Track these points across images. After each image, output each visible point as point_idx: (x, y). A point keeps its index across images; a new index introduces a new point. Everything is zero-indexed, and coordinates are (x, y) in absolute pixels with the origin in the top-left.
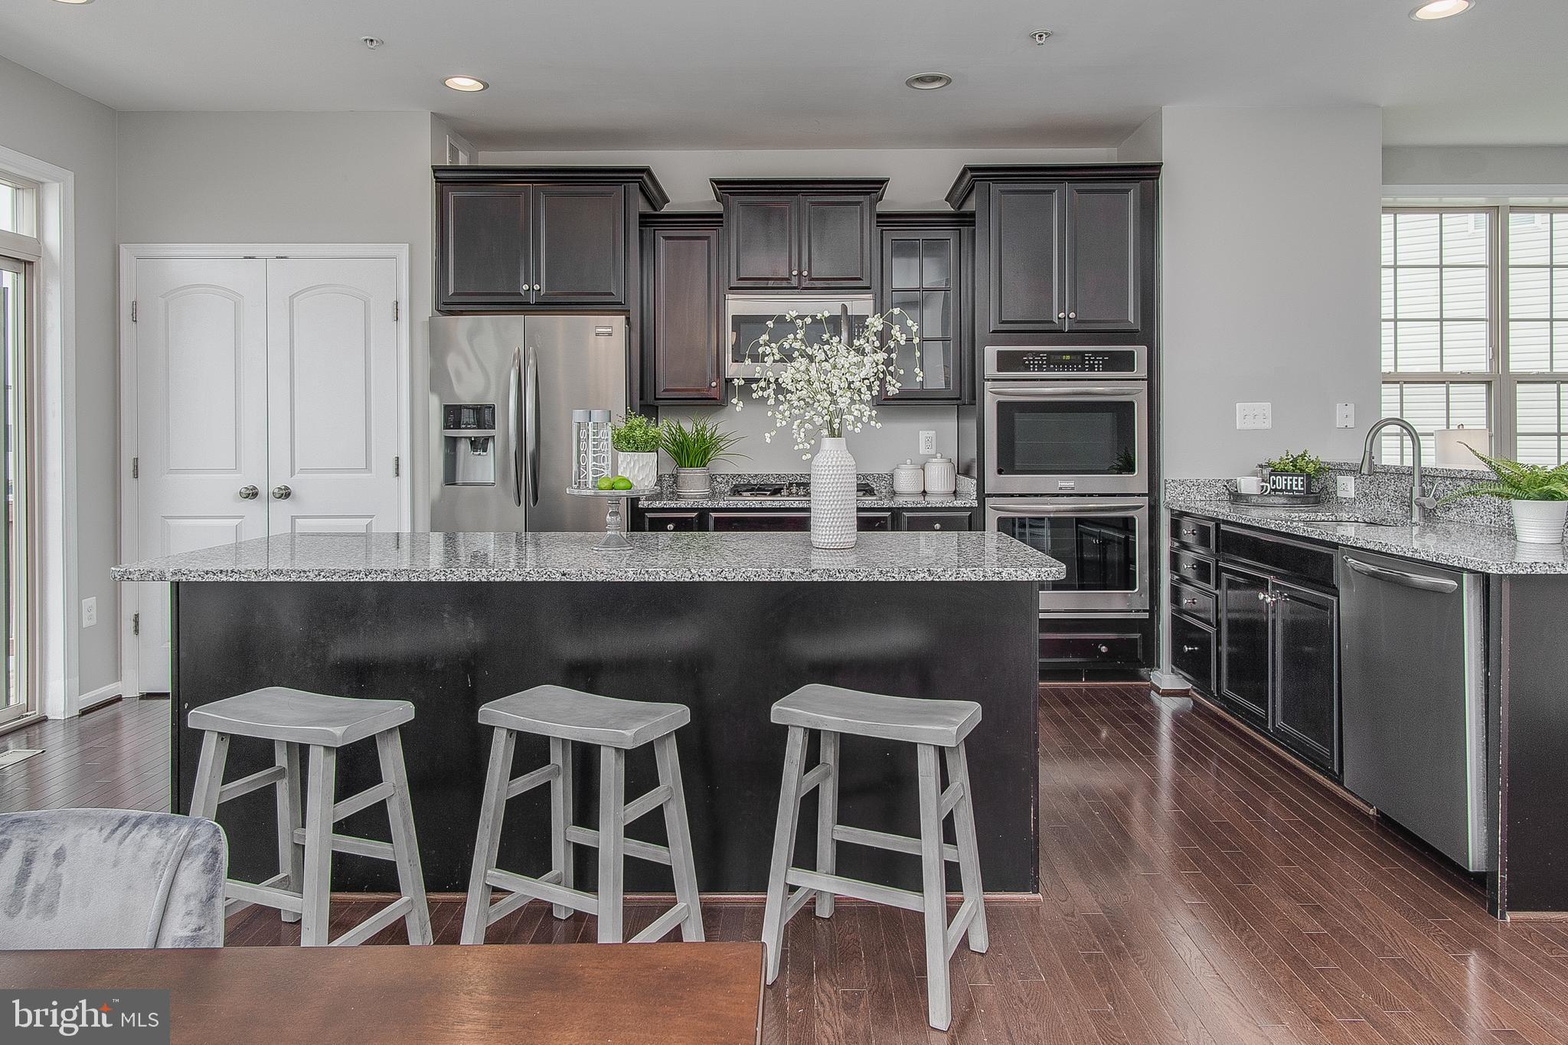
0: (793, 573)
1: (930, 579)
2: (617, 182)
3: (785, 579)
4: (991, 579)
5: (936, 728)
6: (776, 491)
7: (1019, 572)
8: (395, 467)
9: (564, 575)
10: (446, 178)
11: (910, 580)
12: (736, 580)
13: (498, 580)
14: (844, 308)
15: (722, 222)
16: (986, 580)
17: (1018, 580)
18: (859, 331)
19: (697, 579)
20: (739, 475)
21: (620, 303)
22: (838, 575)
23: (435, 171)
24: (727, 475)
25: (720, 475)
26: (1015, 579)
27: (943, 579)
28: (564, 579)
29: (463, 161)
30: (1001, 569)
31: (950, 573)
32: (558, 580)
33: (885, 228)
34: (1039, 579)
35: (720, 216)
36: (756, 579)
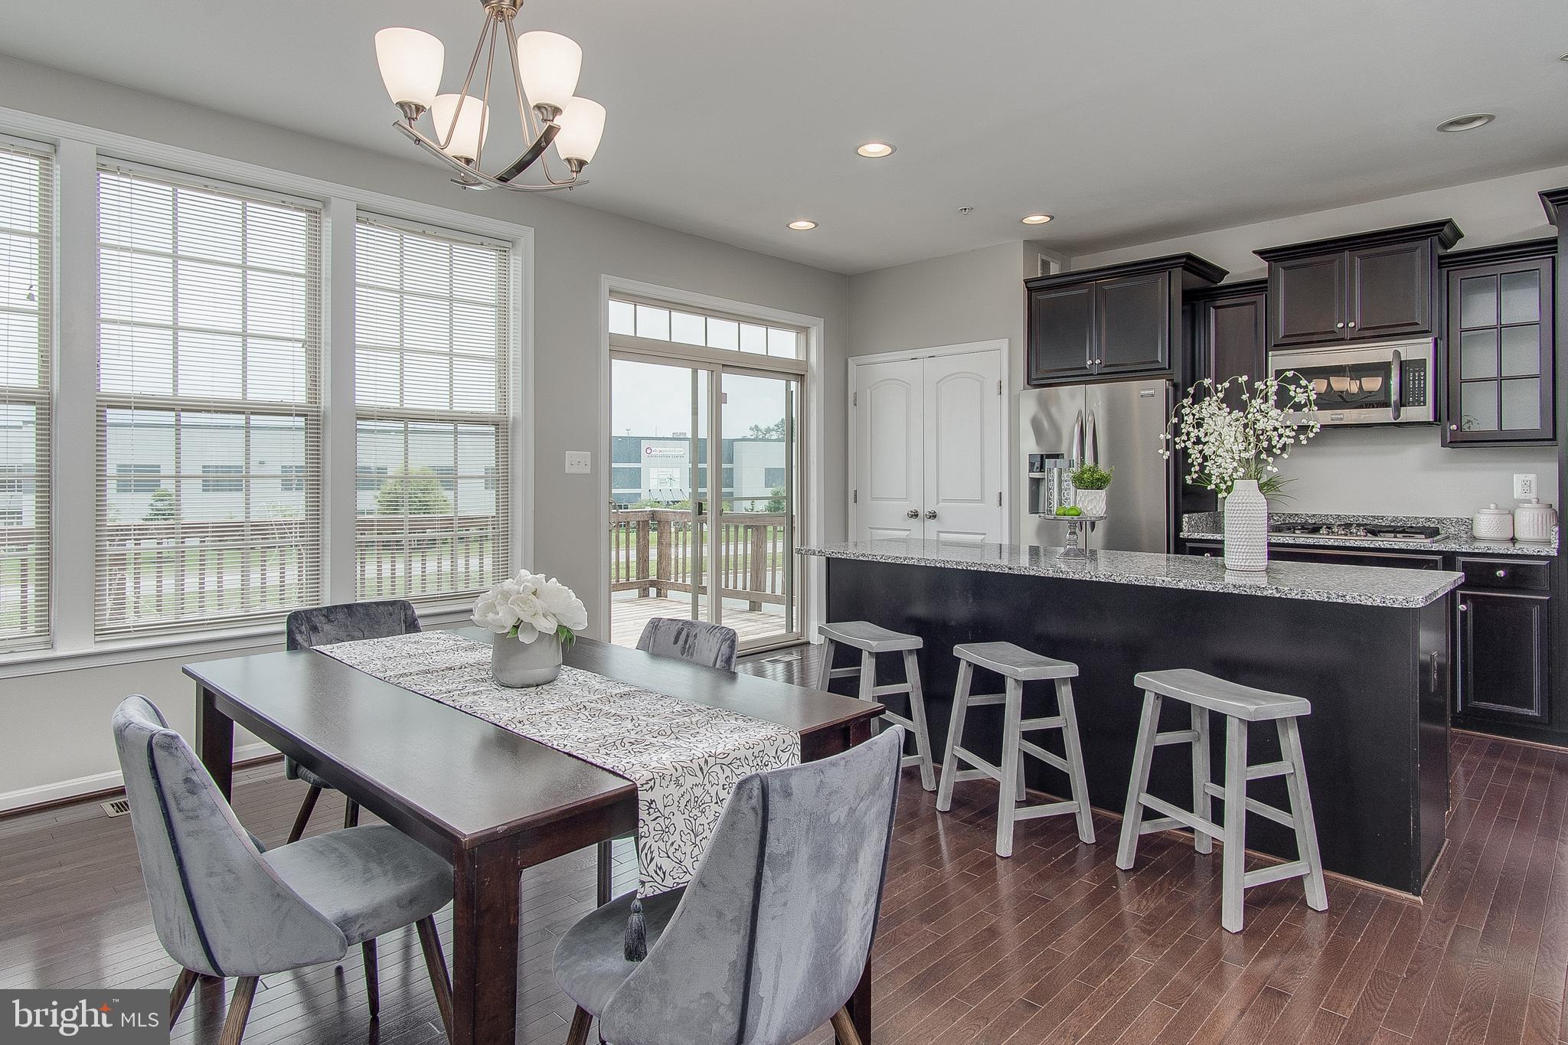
0: (1163, 581)
1: (1278, 595)
2: (1161, 269)
3: (1158, 585)
4: (1335, 601)
5: (1239, 704)
6: (1315, 530)
7: (1363, 597)
8: (999, 499)
9: (1010, 569)
10: (1033, 288)
11: (1260, 594)
12: (1121, 582)
13: (972, 569)
14: (1397, 354)
15: (1267, 287)
16: (1330, 601)
17: (1362, 603)
18: (1414, 376)
19: (1094, 579)
20: (1296, 515)
21: (1165, 369)
22: (1199, 585)
23: (1026, 283)
24: (1284, 514)
25: (1276, 514)
26: (1359, 602)
27: (1289, 596)
28: (1010, 572)
29: (1055, 269)
30: (1345, 593)
31: (1296, 592)
32: (1006, 572)
33: (1450, 268)
34: (1384, 605)
35: (1265, 281)
36: (1136, 583)
